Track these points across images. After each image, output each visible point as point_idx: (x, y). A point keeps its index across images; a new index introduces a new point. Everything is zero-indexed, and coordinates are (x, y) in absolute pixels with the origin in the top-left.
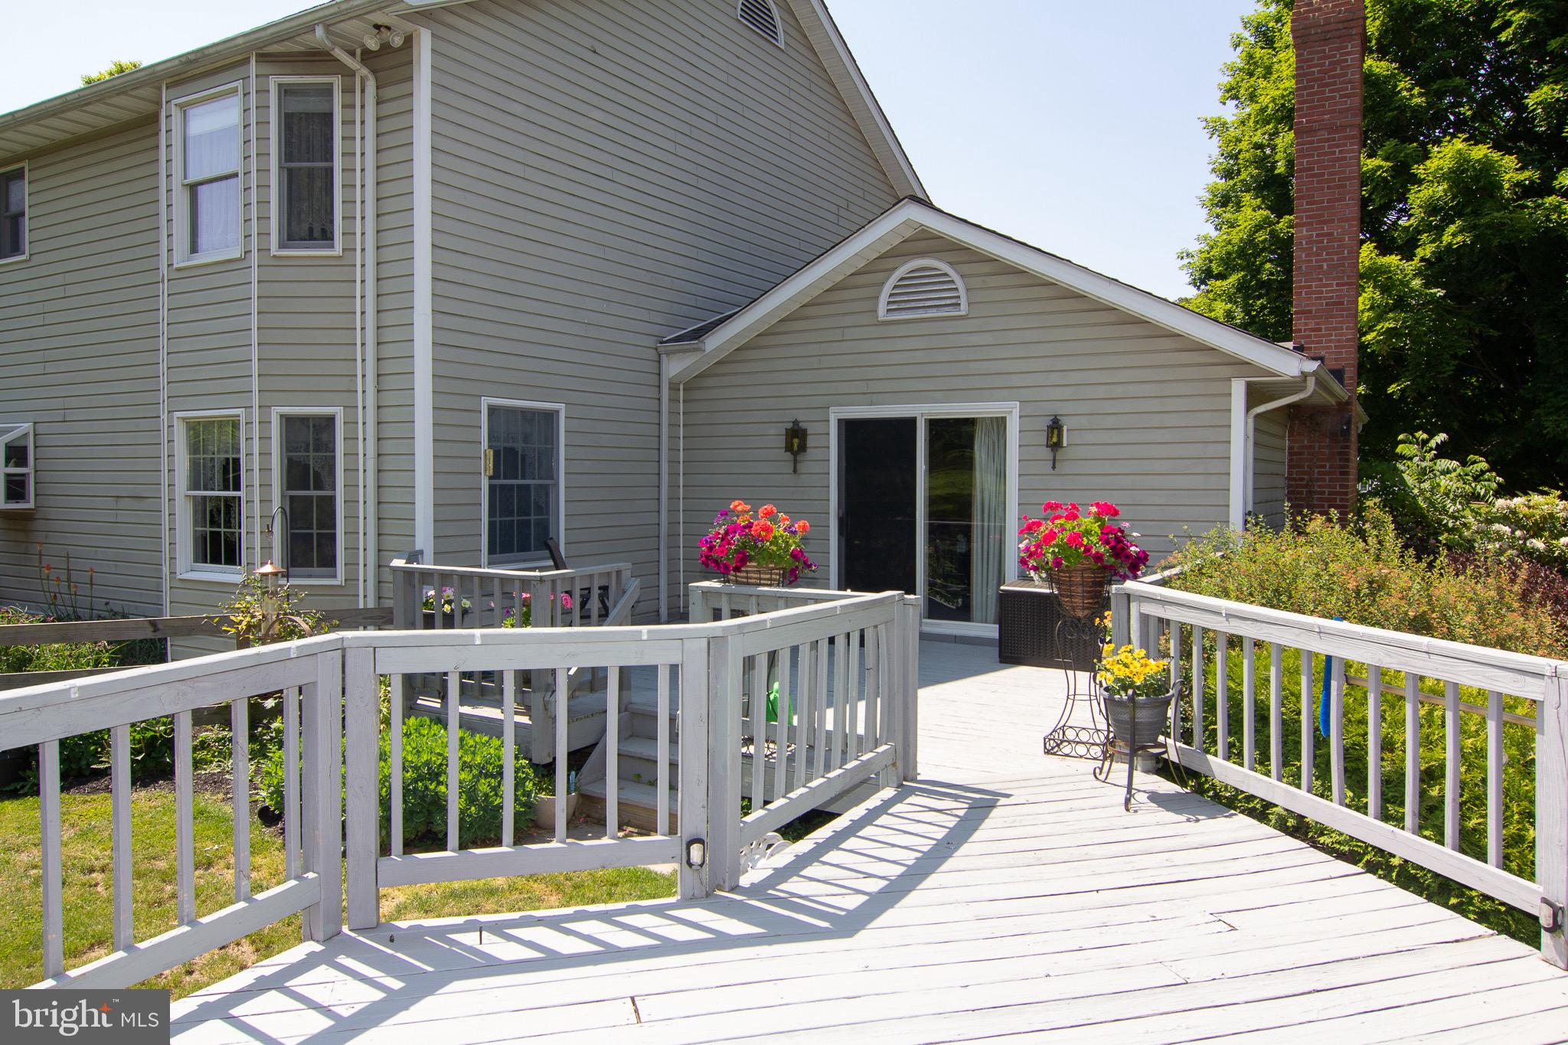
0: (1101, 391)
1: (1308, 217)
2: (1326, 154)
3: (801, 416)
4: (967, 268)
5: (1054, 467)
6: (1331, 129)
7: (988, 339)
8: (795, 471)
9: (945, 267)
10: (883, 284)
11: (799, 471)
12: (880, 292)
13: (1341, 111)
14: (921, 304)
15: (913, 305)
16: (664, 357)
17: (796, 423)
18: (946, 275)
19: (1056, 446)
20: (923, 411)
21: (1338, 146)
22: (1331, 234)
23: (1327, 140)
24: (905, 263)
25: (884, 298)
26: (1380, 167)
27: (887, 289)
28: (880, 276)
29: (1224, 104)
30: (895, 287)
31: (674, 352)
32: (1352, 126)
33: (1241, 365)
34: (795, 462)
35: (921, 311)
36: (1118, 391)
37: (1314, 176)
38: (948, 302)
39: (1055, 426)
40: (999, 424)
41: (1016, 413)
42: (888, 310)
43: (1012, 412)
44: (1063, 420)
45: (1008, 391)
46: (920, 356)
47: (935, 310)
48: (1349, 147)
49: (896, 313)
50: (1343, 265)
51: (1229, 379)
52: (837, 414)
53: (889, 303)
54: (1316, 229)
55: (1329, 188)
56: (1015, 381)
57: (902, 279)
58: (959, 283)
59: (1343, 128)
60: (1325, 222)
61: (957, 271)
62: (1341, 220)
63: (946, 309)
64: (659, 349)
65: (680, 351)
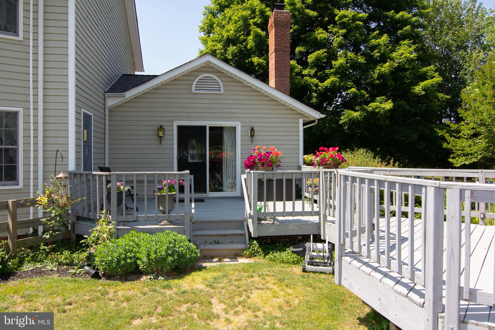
0: (265, 120)
1: (278, 75)
2: (282, 58)
3: (162, 124)
4: (223, 79)
5: (252, 142)
6: (284, 51)
7: (230, 102)
8: (160, 143)
9: (215, 77)
10: (194, 80)
11: (162, 143)
12: (193, 83)
13: (286, 47)
14: (207, 89)
15: (204, 88)
16: (106, 98)
17: (161, 126)
18: (216, 80)
19: (252, 136)
20: (208, 124)
21: (285, 56)
22: (284, 81)
23: (282, 54)
24: (202, 74)
25: (194, 85)
26: (263, 62)
27: (195, 82)
28: (192, 78)
29: (200, 32)
30: (198, 82)
31: (111, 97)
32: (288, 51)
33: (302, 115)
34: (161, 140)
35: (207, 91)
36: (269, 120)
37: (279, 64)
38: (216, 89)
39: (252, 130)
40: (234, 129)
41: (240, 125)
42: (195, 89)
43: (238, 125)
44: (255, 129)
45: (237, 119)
46: (208, 106)
47: (212, 91)
48: (288, 57)
49: (198, 91)
50: (286, 89)
51: (299, 118)
52: (176, 124)
53: (195, 87)
54: (280, 79)
55: (283, 68)
56: (239, 115)
57: (200, 79)
58: (221, 83)
59: (286, 52)
60: (282, 77)
61: (220, 79)
62: (286, 77)
63: (216, 91)
64: (105, 95)
65: (113, 97)
